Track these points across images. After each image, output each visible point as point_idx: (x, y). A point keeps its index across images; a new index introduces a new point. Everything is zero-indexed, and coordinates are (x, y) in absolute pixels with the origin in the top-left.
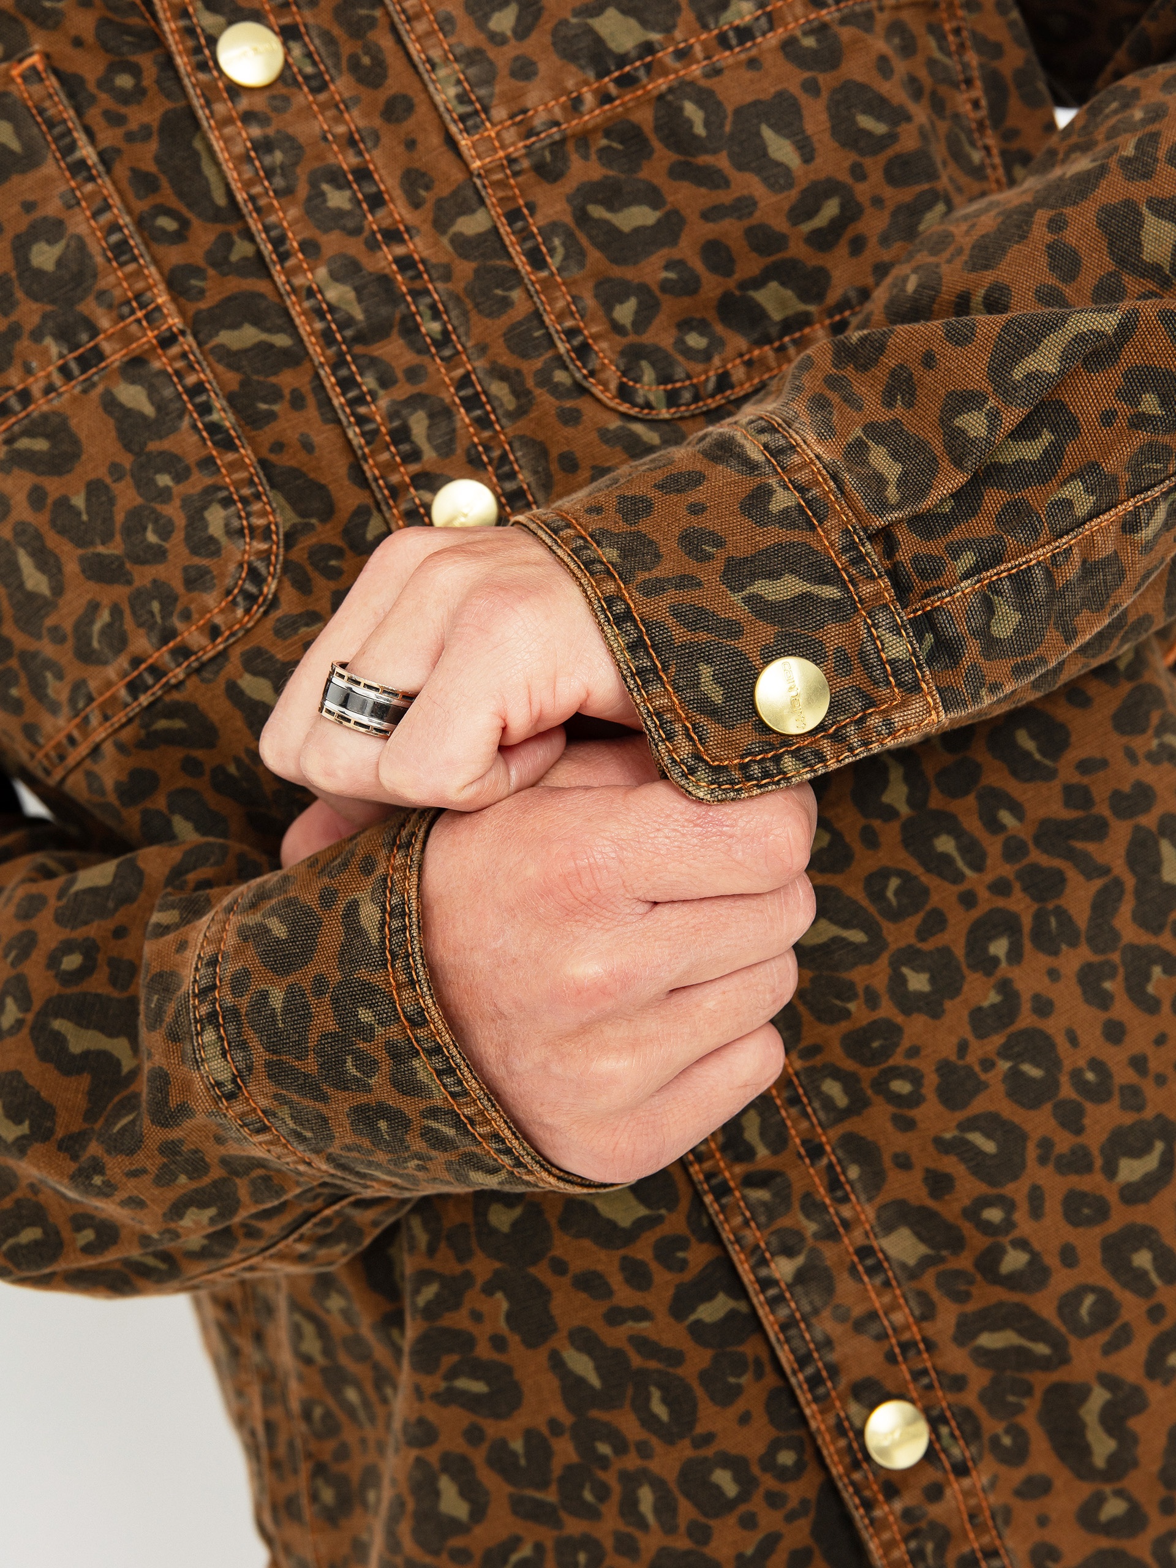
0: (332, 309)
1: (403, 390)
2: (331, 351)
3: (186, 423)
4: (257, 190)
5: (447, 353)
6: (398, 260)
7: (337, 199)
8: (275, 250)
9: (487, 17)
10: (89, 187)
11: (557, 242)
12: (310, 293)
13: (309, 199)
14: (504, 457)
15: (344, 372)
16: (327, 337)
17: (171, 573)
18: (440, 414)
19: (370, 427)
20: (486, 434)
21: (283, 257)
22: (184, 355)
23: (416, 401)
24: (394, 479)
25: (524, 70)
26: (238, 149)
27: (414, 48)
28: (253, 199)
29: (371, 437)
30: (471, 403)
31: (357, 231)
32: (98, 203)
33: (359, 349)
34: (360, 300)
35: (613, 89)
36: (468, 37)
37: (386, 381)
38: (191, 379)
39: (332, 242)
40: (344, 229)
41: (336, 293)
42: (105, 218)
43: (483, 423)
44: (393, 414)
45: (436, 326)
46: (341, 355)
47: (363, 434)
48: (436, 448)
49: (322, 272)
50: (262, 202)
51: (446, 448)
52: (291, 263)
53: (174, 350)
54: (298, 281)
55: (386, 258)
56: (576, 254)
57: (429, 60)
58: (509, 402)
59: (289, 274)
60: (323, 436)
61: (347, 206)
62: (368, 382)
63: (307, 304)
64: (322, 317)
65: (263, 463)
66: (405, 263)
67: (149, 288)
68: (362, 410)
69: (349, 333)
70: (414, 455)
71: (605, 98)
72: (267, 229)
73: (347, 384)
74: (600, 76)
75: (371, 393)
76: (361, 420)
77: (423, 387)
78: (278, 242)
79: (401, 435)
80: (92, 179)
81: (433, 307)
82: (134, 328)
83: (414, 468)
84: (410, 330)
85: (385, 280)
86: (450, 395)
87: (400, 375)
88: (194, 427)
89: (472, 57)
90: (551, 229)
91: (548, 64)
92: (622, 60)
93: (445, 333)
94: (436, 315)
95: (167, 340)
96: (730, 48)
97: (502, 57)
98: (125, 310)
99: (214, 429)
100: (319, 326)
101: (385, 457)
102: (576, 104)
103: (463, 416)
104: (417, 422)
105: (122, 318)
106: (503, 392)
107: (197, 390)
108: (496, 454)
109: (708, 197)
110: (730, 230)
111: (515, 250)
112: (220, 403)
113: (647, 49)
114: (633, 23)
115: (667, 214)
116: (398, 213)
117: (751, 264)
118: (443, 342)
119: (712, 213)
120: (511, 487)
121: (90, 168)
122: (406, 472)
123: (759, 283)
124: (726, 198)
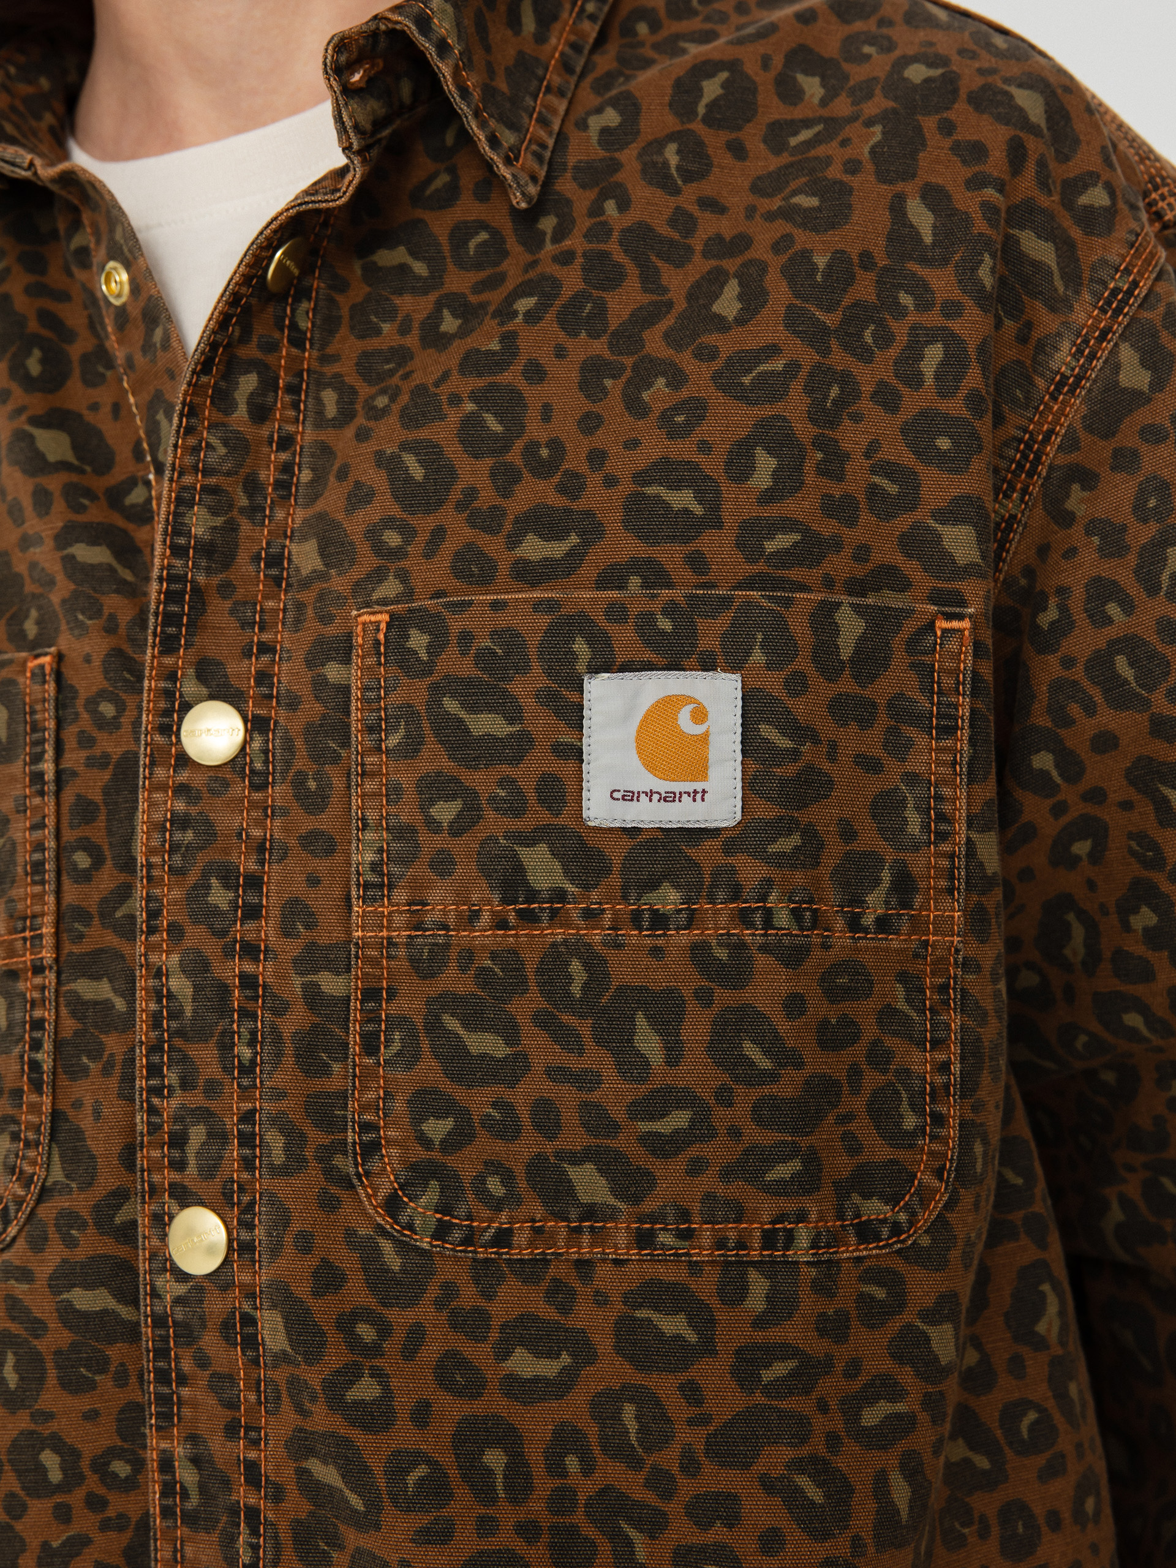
0: (170, 996)
1: (196, 1099)
2: (152, 1035)
3: (17, 1050)
4: (156, 859)
5: (245, 1082)
6: (243, 976)
7: (219, 897)
8: (148, 921)
9: (432, 802)
10: (37, 801)
11: (397, 1036)
12: (158, 974)
13: (195, 887)
14: (252, 1203)
15: (156, 1059)
16: (156, 1021)
18: (217, 1136)
19: (156, 1120)
20: (245, 1176)
21: (152, 930)
22: (43, 988)
23: (204, 1115)
24: (156, 1178)
25: (443, 864)
26: (158, 816)
27: (356, 802)
28: (150, 866)
29: (154, 1129)
30: (247, 1140)
31: (223, 933)
32: (37, 819)
33: (178, 1042)
34: (194, 1000)
35: (512, 918)
36: (407, 813)
37: (186, 1084)
38: (38, 1013)
39: (196, 936)
40: (211, 927)
41: (179, 984)
42: (37, 834)
43: (248, 1164)
44: (177, 1118)
45: (246, 1053)
46: (161, 1041)
47: (149, 1123)
48: (200, 1168)
49: (175, 958)
50: (156, 873)
51: (209, 1171)
52: (154, 938)
53: (38, 980)
54: (154, 958)
55: (235, 968)
56: (409, 1057)
57: (363, 819)
58: (278, 1156)
59: (150, 948)
60: (112, 1108)
61: (224, 907)
62: (171, 1077)
63: (151, 983)
64: (159, 1001)
65: (54, 1115)
66: (248, 982)
67: (43, 915)
68: (156, 1101)
69: (174, 1024)
70: (179, 1165)
71: (501, 924)
72: (149, 899)
73: (154, 1070)
74: (505, 901)
75: (170, 1086)
76: (152, 1111)
77: (212, 1105)
78: (153, 914)
79: (179, 1141)
80: (42, 794)
81: (253, 1033)
82: (19, 944)
83: (175, 1176)
84: (226, 1046)
85: (224, 990)
86: (231, 1123)
87: (201, 1083)
88: (22, 1057)
89: (402, 832)
90: (399, 1022)
91: (465, 869)
92: (532, 895)
93: (253, 1061)
94: (252, 1043)
95: (38, 969)
96: (640, 929)
97: (430, 843)
98: (20, 925)
99: (35, 1066)
100: (153, 1006)
101: (156, 1154)
102: (475, 915)
103: (234, 1151)
104: (197, 1134)
105: (15, 931)
106: (276, 1143)
107: (38, 1025)
108: (246, 1199)
109: (558, 1056)
110: (567, 1098)
111: (355, 1028)
112: (48, 1046)
113: (560, 895)
114: (557, 866)
115: (516, 1055)
116: (267, 930)
117: (575, 1138)
118: (247, 1070)
119: (556, 1073)
120: (245, 1236)
121: (44, 783)
122: (168, 1176)
123: (577, 1159)
124: (573, 1062)
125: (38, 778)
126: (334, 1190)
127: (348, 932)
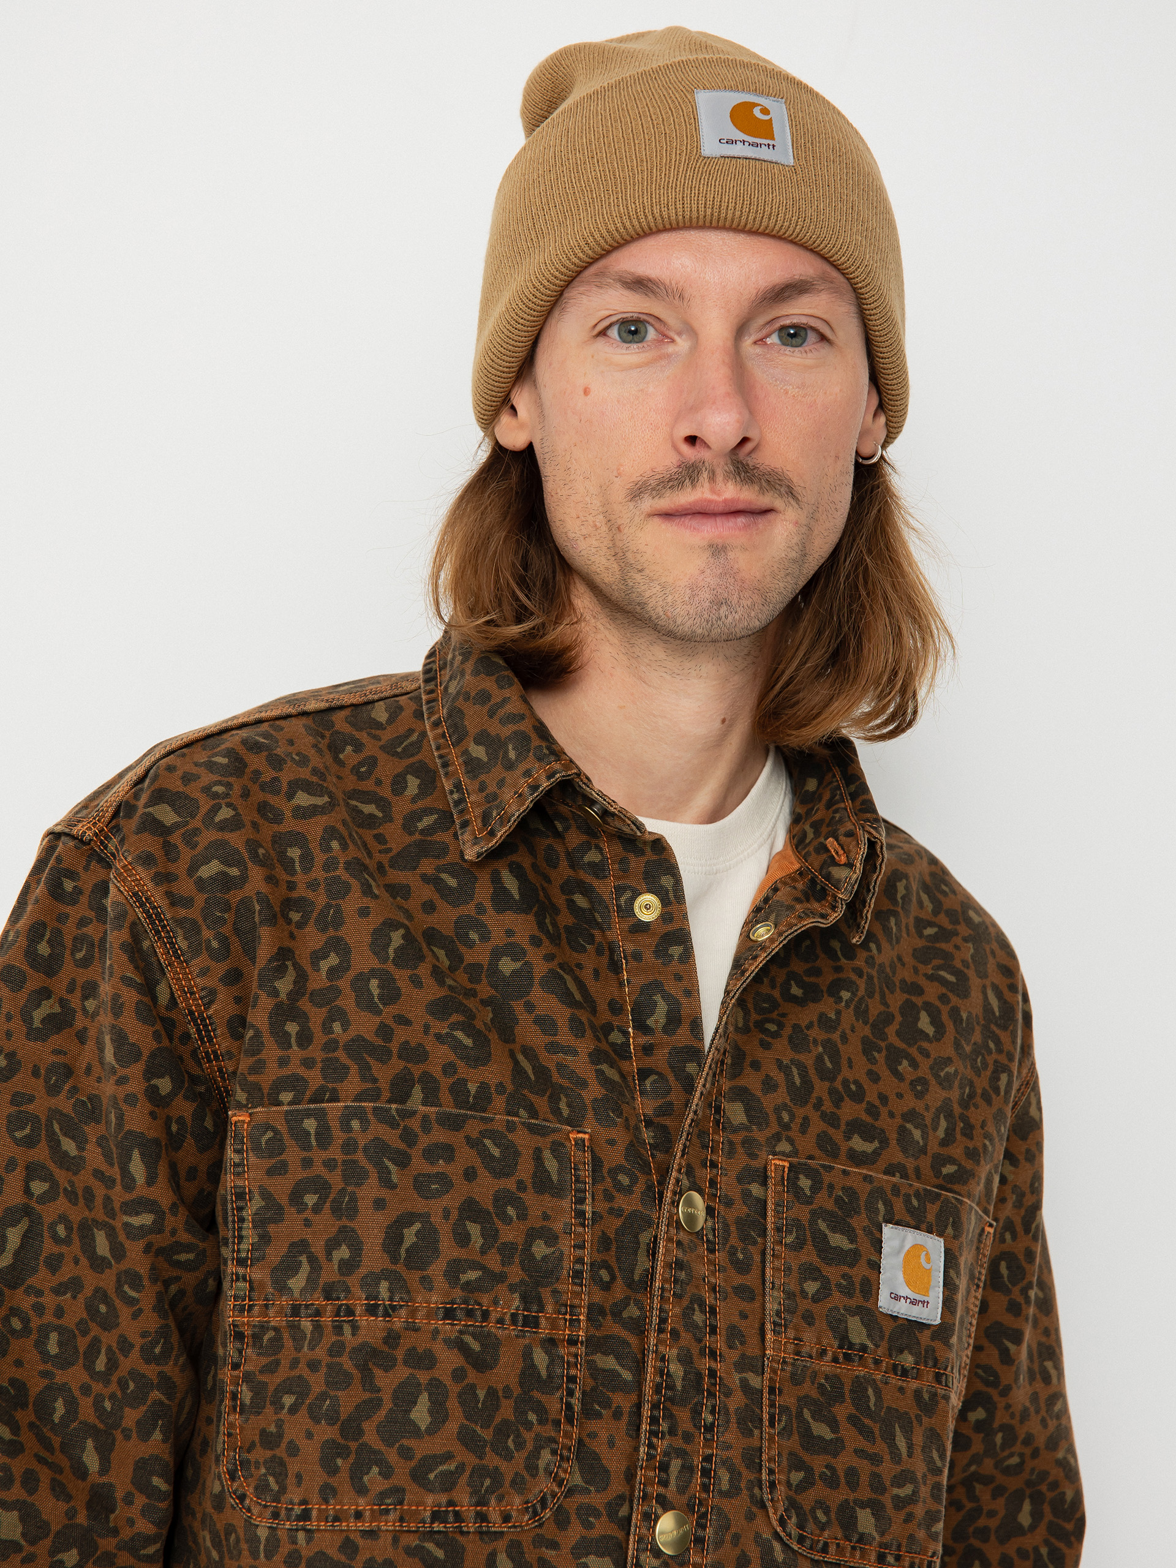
0: (668, 1375)
1: (679, 1443)
2: (655, 1397)
3: (559, 1393)
4: (667, 1286)
5: (708, 1436)
6: (710, 1369)
7: (698, 1317)
8: (659, 1324)
9: (806, 1280)
10: (580, 1229)
11: (784, 1418)
12: (663, 1359)
13: (687, 1308)
14: (706, 1514)
15: (656, 1413)
16: (657, 1389)
17: (508, 1469)
18: (688, 1469)
19: (652, 1452)
20: (704, 1495)
21: (661, 1331)
22: (576, 1356)
23: (682, 1454)
24: (649, 1489)
25: (809, 1318)
26: (669, 1259)
27: (769, 1272)
28: (663, 1289)
29: (650, 1457)
30: (706, 1473)
31: (700, 1341)
32: (579, 1242)
33: (668, 1404)
34: (683, 1380)
35: (841, 1357)
36: (794, 1284)
37: (672, 1432)
38: (573, 1372)
39: (686, 1338)
40: (694, 1335)
41: (676, 1369)
42: (579, 1252)
43: (705, 1488)
44: (666, 1454)
45: (710, 1419)
46: (659, 1402)
47: (648, 1454)
48: (678, 1487)
49: (675, 1351)
50: (666, 1294)
51: (682, 1490)
52: (662, 1336)
53: (573, 1350)
54: (661, 1348)
55: (706, 1363)
56: (786, 1432)
57: (772, 1282)
58: (725, 1485)
59: (659, 1342)
60: (624, 1442)
61: (701, 1324)
62: (664, 1426)
63: (659, 1364)
64: (662, 1377)
65: (580, 1442)
66: (712, 1373)
67: (580, 1306)
68: (655, 1440)
69: (670, 1393)
70: (664, 1483)
71: (835, 1360)
72: (661, 1310)
73: (654, 1420)
74: (841, 1347)
75: (662, 1432)
76: (651, 1446)
77: (688, 1448)
78: (663, 1321)
79: (664, 1467)
80: (583, 1225)
81: (714, 1407)
82: (562, 1322)
83: (661, 1490)
84: (696, 1413)
85: (699, 1376)
86: (697, 1461)
87: (680, 1433)
88: (561, 1399)
89: (790, 1295)
90: (784, 1409)
91: (821, 1324)
92: (851, 1346)
93: (713, 1424)
94: (713, 1412)
95: (573, 1342)
96: (896, 1375)
97: (804, 1305)
98: (563, 1310)
99: (569, 1407)
100: (658, 1379)
101: (651, 1474)
102: (823, 1353)
103: (698, 1479)
104: (676, 1465)
105: (559, 1313)
106: (725, 1477)
107: (572, 1379)
108: (703, 1510)
109: (862, 1443)
110: (865, 1468)
111: (766, 1409)
112: (578, 1394)
113: (864, 1348)
114: (864, 1331)
115: (837, 1439)
116: (720, 1344)
117: (865, 1493)
118: (709, 1428)
119: (860, 1453)
120: (700, 1533)
121: (585, 1219)
122: (655, 1490)
123: (863, 1505)
124: (871, 1449)
125: (581, 1214)
126: (754, 1509)
127: (764, 1349)
